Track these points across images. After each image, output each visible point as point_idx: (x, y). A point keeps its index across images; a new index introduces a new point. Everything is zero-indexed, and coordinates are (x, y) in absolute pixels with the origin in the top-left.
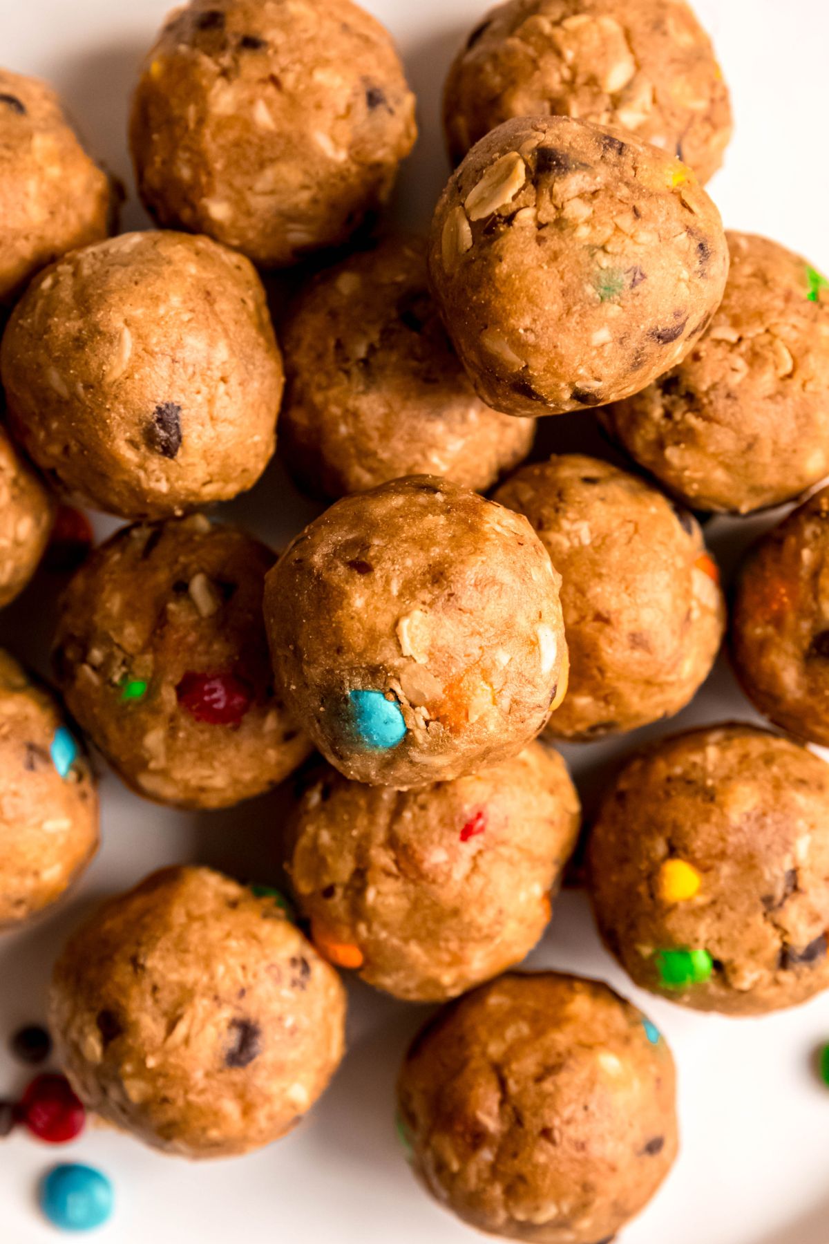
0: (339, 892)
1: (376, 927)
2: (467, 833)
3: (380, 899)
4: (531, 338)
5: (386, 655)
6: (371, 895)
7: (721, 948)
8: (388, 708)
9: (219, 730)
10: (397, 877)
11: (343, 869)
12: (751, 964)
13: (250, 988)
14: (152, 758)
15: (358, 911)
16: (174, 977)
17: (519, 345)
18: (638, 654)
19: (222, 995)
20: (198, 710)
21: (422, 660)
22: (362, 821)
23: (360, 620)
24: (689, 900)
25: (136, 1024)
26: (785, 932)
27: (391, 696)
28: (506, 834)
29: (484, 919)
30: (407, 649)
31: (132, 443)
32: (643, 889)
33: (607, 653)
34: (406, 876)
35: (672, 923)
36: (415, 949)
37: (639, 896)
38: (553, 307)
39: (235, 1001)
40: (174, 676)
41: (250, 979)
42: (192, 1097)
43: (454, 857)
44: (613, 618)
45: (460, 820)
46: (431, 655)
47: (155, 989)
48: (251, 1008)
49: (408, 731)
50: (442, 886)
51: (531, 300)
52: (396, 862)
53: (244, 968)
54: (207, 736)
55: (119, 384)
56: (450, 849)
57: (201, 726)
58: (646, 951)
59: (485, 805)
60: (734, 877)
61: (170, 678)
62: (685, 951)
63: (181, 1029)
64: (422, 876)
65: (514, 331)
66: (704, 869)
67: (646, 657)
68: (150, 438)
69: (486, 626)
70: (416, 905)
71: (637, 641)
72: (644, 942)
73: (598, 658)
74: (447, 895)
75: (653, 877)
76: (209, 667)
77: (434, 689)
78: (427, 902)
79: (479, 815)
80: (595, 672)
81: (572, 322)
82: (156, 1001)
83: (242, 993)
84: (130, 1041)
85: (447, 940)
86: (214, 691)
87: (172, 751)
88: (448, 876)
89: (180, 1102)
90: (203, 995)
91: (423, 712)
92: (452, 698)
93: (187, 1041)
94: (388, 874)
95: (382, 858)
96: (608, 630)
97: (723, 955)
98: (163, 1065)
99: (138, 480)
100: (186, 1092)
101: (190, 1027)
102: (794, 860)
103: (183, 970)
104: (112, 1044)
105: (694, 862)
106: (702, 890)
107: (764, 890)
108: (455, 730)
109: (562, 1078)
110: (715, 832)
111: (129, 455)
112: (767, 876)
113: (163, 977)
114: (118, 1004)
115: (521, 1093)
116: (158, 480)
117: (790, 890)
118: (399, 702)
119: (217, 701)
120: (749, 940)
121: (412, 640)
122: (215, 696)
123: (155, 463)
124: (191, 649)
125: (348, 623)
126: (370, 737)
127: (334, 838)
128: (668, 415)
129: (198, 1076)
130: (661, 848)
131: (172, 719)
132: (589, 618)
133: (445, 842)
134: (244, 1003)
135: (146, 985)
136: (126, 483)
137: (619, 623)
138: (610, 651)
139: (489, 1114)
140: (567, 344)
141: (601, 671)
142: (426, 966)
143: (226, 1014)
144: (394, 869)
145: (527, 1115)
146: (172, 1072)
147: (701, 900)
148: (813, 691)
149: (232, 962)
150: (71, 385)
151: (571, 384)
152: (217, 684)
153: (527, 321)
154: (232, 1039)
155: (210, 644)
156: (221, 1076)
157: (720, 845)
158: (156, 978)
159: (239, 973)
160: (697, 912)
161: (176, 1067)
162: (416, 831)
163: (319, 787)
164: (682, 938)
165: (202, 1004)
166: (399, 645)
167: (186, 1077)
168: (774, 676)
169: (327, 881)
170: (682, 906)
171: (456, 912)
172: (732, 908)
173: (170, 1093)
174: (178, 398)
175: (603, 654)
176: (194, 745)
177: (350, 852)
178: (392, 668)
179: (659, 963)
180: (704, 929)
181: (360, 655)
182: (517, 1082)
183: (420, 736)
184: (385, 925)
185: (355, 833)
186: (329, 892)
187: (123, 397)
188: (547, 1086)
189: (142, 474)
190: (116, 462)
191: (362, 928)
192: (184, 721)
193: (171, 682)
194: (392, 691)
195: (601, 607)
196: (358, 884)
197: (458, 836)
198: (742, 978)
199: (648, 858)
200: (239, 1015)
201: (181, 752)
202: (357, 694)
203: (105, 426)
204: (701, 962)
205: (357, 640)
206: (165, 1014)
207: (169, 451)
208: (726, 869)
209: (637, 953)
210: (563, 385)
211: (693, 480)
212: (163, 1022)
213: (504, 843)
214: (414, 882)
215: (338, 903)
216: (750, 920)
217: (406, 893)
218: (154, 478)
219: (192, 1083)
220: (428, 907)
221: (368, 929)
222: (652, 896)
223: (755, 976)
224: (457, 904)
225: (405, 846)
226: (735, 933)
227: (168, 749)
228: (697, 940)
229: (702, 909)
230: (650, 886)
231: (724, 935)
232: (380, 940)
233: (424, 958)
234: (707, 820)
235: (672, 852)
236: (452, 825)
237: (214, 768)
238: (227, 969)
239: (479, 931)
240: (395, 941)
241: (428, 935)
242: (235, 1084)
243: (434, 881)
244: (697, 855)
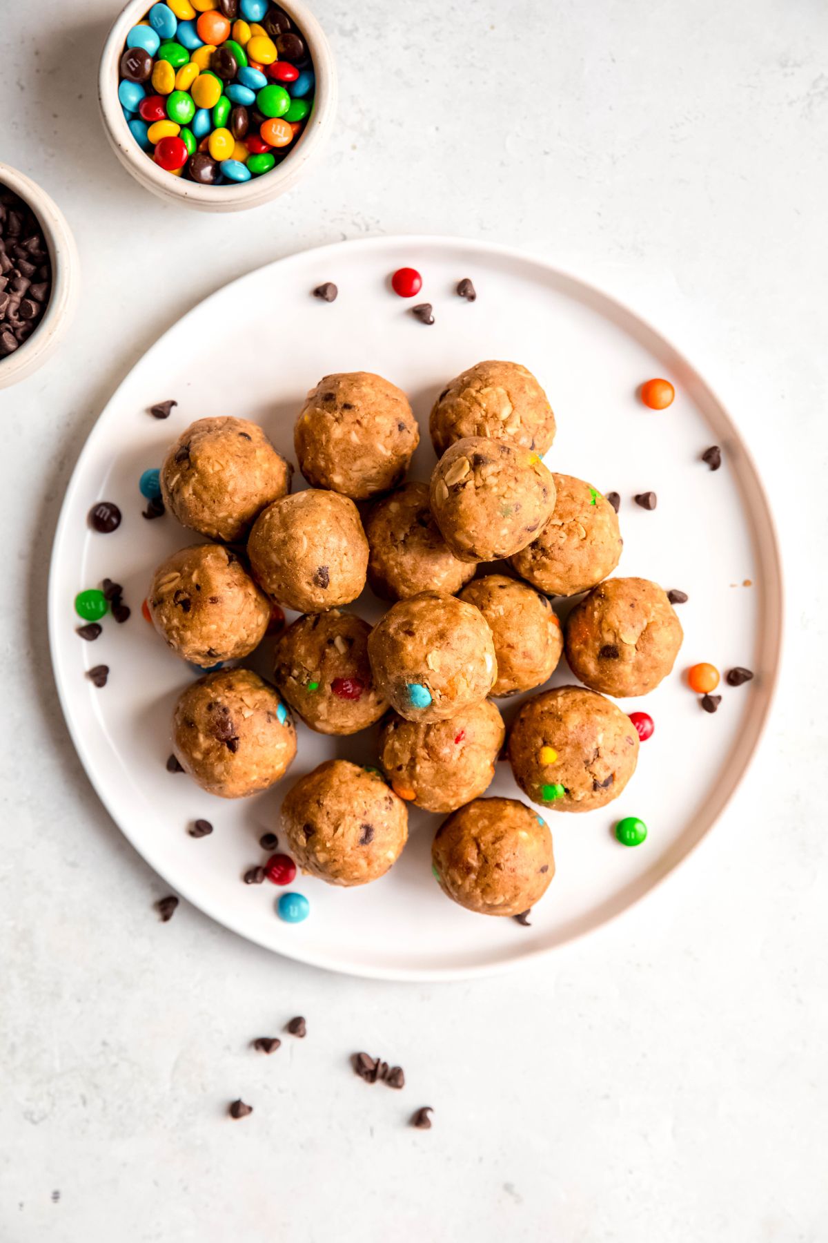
0: (404, 768)
1: (421, 782)
2: (458, 740)
3: (422, 770)
4: (475, 534)
5: (422, 669)
6: (418, 768)
7: (568, 783)
8: (424, 691)
9: (350, 702)
10: (429, 760)
11: (405, 758)
12: (581, 790)
13: (368, 811)
14: (321, 715)
15: (412, 776)
16: (336, 808)
17: (470, 537)
18: (526, 661)
19: (357, 815)
20: (341, 694)
21: (437, 670)
22: (413, 737)
23: (411, 656)
24: (553, 763)
25: (321, 829)
26: (595, 775)
27: (425, 686)
28: (474, 739)
29: (467, 776)
30: (431, 666)
31: (309, 583)
32: (533, 760)
34: (433, 760)
35: (546, 774)
36: (437, 791)
37: (532, 763)
38: (483, 521)
39: (362, 817)
40: (330, 680)
41: (368, 807)
42: (346, 859)
43: (452, 751)
44: (515, 646)
45: (454, 735)
46: (441, 669)
47: (328, 813)
48: (369, 820)
49: (433, 700)
50: (448, 763)
51: (474, 519)
52: (428, 754)
53: (365, 802)
54: (345, 704)
55: (302, 559)
56: (451, 747)
57: (343, 700)
58: (536, 786)
59: (465, 727)
60: (572, 753)
61: (328, 681)
62: (552, 785)
63: (340, 830)
64: (440, 759)
65: (467, 532)
66: (559, 750)
67: (530, 661)
68: (316, 581)
69: (463, 655)
70: (437, 772)
71: (526, 655)
72: (535, 783)
73: (510, 663)
74: (451, 767)
75: (537, 754)
76: (345, 675)
77: (443, 682)
78: (442, 770)
79: (463, 732)
80: (509, 669)
81: (492, 527)
82: (329, 818)
83: (365, 813)
84: (319, 836)
85: (451, 786)
86: (348, 685)
87: (330, 712)
88: (451, 758)
89: (341, 861)
90: (349, 815)
91: (439, 692)
92: (450, 686)
93: (343, 835)
94: (425, 759)
95: (422, 752)
96: (513, 651)
97: (569, 786)
98: (333, 845)
99: (311, 598)
100: (344, 857)
101: (344, 829)
102: (597, 744)
103: (339, 805)
104: (311, 838)
105: (554, 747)
106: (558, 759)
107: (585, 758)
108: (452, 699)
109: (503, 842)
110: (563, 734)
111: (307, 588)
112: (586, 752)
113: (331, 808)
114: (312, 821)
115: (486, 849)
116: (320, 598)
117: (596, 757)
118: (429, 688)
119: (349, 689)
120: (579, 780)
121: (433, 663)
122: (348, 688)
123: (318, 591)
124: (337, 668)
125: (406, 657)
126: (417, 703)
127: (401, 745)
128: (534, 557)
129: (348, 849)
130: (540, 742)
131: (330, 698)
132: (505, 647)
133: (448, 744)
134: (365, 817)
135: (324, 812)
136: (306, 600)
137: (518, 648)
138: (514, 660)
139: (473, 859)
140: (490, 536)
141: (511, 668)
142: (443, 797)
143: (359, 822)
144: (428, 757)
145: (489, 858)
146: (337, 848)
147: (558, 763)
148: (602, 672)
149: (360, 800)
150: (281, 560)
151: (493, 551)
152: (349, 683)
153: (473, 528)
154: (362, 833)
155: (345, 666)
156: (358, 849)
157: (565, 739)
158: (328, 809)
159: (364, 804)
160: (557, 769)
161: (339, 846)
162: (436, 740)
163: (393, 723)
164: (551, 780)
165: (348, 819)
166: (428, 665)
167: (343, 850)
168: (585, 665)
169: (399, 763)
170: (550, 766)
171: (455, 774)
172: (571, 766)
173: (337, 858)
174: (327, 564)
175: (512, 661)
176: (339, 708)
177: (408, 751)
178: (425, 675)
179: (542, 791)
180: (560, 776)
181: (412, 670)
182: (484, 845)
183: (438, 702)
184: (425, 781)
185: (410, 742)
186: (400, 768)
187: (304, 564)
188: (497, 846)
189: (313, 596)
190: (302, 592)
191: (415, 783)
192: (335, 699)
193: (329, 683)
194: (425, 684)
195: (510, 642)
196: (412, 764)
197: (454, 741)
198: (578, 796)
199: (535, 746)
200: (365, 823)
201: (334, 712)
202: (411, 686)
203: (297, 577)
204: (560, 790)
205: (410, 664)
206: (333, 824)
207: (324, 586)
208: (568, 750)
209: (532, 787)
210: (489, 552)
211: (546, 584)
212: (332, 827)
213: (473, 743)
214: (436, 762)
215: (404, 773)
216: (580, 771)
217: (433, 767)
218: (318, 597)
219: (346, 852)
220: (443, 772)
221: (417, 783)
222: (537, 763)
223: (583, 794)
224: (455, 770)
225: (432, 747)
226: (574, 776)
227: (328, 711)
228: (557, 780)
229: (559, 767)
230: (536, 759)
231: (569, 778)
232: (421, 788)
233: (442, 794)
234: (559, 729)
235: (545, 743)
236: (451, 737)
237: (348, 718)
238: (358, 803)
239: (465, 781)
240: (429, 788)
241: (443, 784)
242: (364, 852)
243: (445, 761)
244: (556, 744)
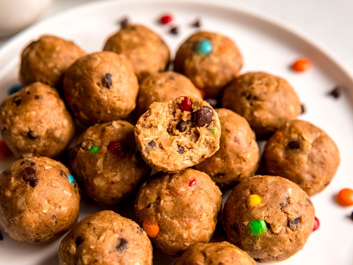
0: (152, 205)
1: (163, 214)
2: (190, 184)
3: (165, 203)
6: (162, 202)
7: (269, 219)
10: (170, 195)
11: (153, 198)
12: (279, 224)
13: (125, 230)
14: (98, 170)
15: (158, 209)
16: (100, 225)
18: (236, 144)
19: (116, 230)
20: (113, 151)
22: (159, 185)
24: (258, 205)
25: (88, 238)
26: (288, 214)
28: (202, 186)
29: (197, 208)
31: (98, 84)
32: (244, 206)
34: (173, 195)
35: (254, 212)
36: (175, 222)
37: (243, 208)
39: (119, 232)
40: (107, 143)
41: (124, 227)
42: (104, 259)
43: (187, 190)
44: (231, 131)
45: (189, 180)
47: (94, 229)
48: (124, 236)
50: (184, 197)
52: (170, 192)
53: (122, 224)
54: (115, 159)
55: (96, 68)
56: (186, 188)
57: (114, 156)
58: (246, 223)
59: (196, 177)
60: (271, 198)
62: (258, 220)
63: (102, 238)
64: (178, 195)
66: (262, 196)
68: (103, 82)
70: (176, 204)
72: (246, 221)
74: (186, 200)
75: (247, 201)
76: (117, 140)
78: (179, 202)
79: (194, 180)
82: (94, 232)
83: (122, 230)
84: (86, 243)
85: (185, 217)
88: (186, 194)
89: (101, 262)
90: (109, 229)
93: (104, 241)
94: (167, 195)
95: (165, 192)
96: (229, 134)
97: (270, 222)
98: (96, 248)
99: (99, 96)
100: (103, 257)
101: (105, 237)
102: (288, 194)
103: (103, 223)
104: (80, 246)
105: (259, 194)
106: (262, 202)
107: (280, 202)
109: (223, 251)
110: (264, 185)
111: (98, 88)
112: (281, 197)
113: (97, 226)
114: (82, 234)
115: (211, 255)
116: (105, 96)
117: (287, 203)
120: (277, 217)
122: (118, 147)
123: (105, 90)
124: (112, 136)
127: (151, 191)
129: (107, 252)
130: (248, 193)
131: (106, 154)
132: (224, 130)
133: (184, 186)
134: (122, 234)
135: (92, 227)
136: (96, 98)
137: (232, 133)
138: (228, 140)
139: (201, 261)
142: (179, 228)
143: (117, 236)
144: (169, 194)
145: (213, 260)
146: (98, 250)
147: (262, 205)
148: (287, 158)
149: (119, 222)
150: (82, 71)
152: (119, 144)
154: (118, 243)
156: (114, 253)
157: (266, 189)
158: (95, 226)
159: (121, 225)
160: (261, 208)
161: (100, 248)
162: (175, 184)
163: (146, 182)
164: (257, 216)
165: (109, 232)
167: (103, 252)
168: (276, 154)
169: (148, 203)
170: (256, 207)
171: (188, 205)
172: (271, 207)
173: (97, 258)
174: (111, 73)
177: (155, 193)
179: (250, 226)
180: (263, 213)
182: (209, 253)
184: (166, 213)
185: (157, 187)
186: (149, 206)
187: (97, 70)
188: (219, 253)
189: (100, 94)
190: (93, 91)
191: (159, 215)
192: (109, 155)
193: (106, 145)
196: (158, 201)
197: (188, 184)
198: (277, 229)
199: (245, 196)
200: (121, 237)
201: (108, 166)
203: (92, 79)
204: (263, 224)
206: (97, 235)
207: (108, 87)
208: (268, 196)
209: (243, 225)
212: (97, 237)
213: (201, 189)
214: (175, 196)
215: (152, 209)
216: (277, 210)
217: (173, 201)
218: (103, 94)
219: (105, 254)
220: (180, 204)
221: (161, 216)
222: (247, 207)
223: (280, 228)
224: (189, 202)
225: (172, 188)
226: (273, 214)
227: (104, 165)
228: (262, 216)
229: (262, 207)
230: (246, 204)
231: (270, 215)
232: (164, 219)
233: (178, 225)
234: (262, 182)
235: (252, 193)
236: (186, 182)
237: (117, 172)
238: (117, 223)
239: (195, 213)
240: (169, 219)
241: (179, 216)
242: (118, 256)
243: (181, 196)
244: (260, 192)
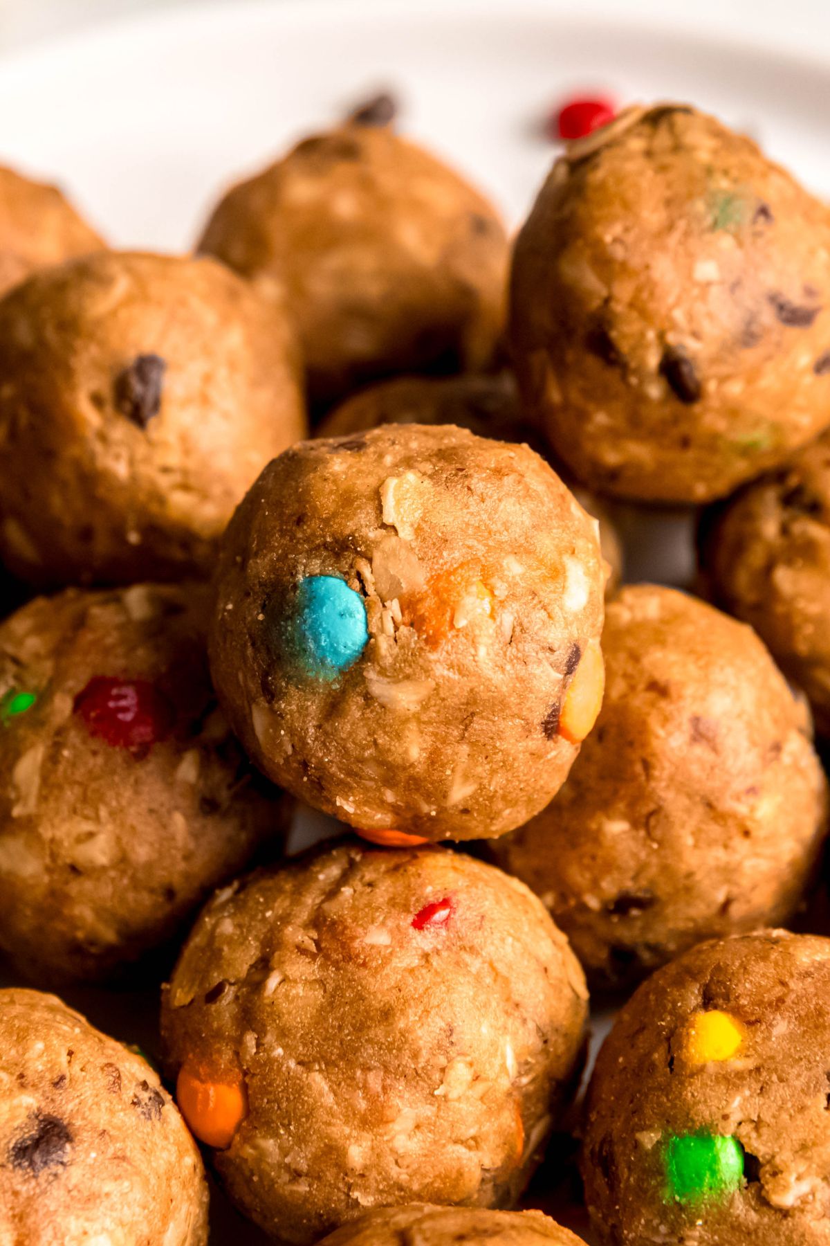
0: (229, 992)
1: (269, 1038)
2: (422, 920)
3: (285, 986)
4: (619, 253)
5: (362, 524)
6: (273, 982)
7: (759, 1135)
8: (348, 598)
9: (119, 755)
10: (314, 957)
11: (242, 960)
12: (802, 1167)
13: (73, 1082)
14: (18, 799)
17: (605, 264)
18: (699, 750)
19: (31, 1076)
20: (96, 720)
21: (406, 533)
22: (281, 905)
23: (335, 482)
24: (722, 1064)
27: (357, 584)
28: (477, 939)
29: (425, 1035)
30: (390, 517)
31: (97, 401)
32: (659, 1054)
33: (657, 737)
34: (327, 957)
35: (693, 1091)
36: (318, 1081)
37: (653, 1066)
38: (652, 216)
39: (45, 1084)
40: (77, 681)
41: (76, 1069)
43: (400, 941)
44: (673, 692)
45: (418, 900)
46: (418, 530)
48: (66, 1107)
49: (370, 636)
50: (376, 971)
52: (317, 943)
53: (70, 1053)
54: (100, 760)
55: (99, 322)
56: (397, 932)
57: (95, 744)
58: (649, 1139)
59: (455, 892)
60: (791, 1037)
61: (71, 683)
62: (705, 1134)
64: (349, 957)
66: (750, 1022)
70: (333, 1000)
71: (700, 734)
72: (649, 1128)
73: (644, 745)
74: (379, 987)
75: (673, 1040)
76: (125, 670)
77: (415, 577)
78: (349, 994)
79: (445, 903)
80: (638, 768)
81: (673, 240)
83: (58, 1083)
85: (367, 1069)
86: (124, 697)
87: (49, 784)
88: (387, 960)
91: (394, 606)
92: (437, 593)
94: (302, 951)
95: (296, 934)
96: (663, 704)
97: (760, 1148)
99: (93, 456)
105: (737, 1012)
106: (744, 1052)
108: (433, 642)
110: (771, 971)
111: (90, 416)
116: (117, 457)
118: (366, 594)
119: (125, 710)
120: (799, 1131)
121: (398, 503)
122: (123, 703)
123: (121, 430)
124: (107, 651)
125: (320, 485)
126: (317, 640)
127: (239, 926)
130: (693, 996)
131: (60, 732)
132: (641, 686)
133: (390, 923)
134: (59, 1096)
136: (77, 464)
137: (680, 697)
138: (661, 733)
140: (664, 269)
141: (647, 766)
142: (331, 1113)
143: (29, 1101)
144: (313, 948)
147: (740, 1064)
149: (57, 1042)
150: (38, 329)
151: (661, 336)
152: (130, 691)
153: (617, 229)
154: (28, 1130)
155: (133, 649)
157: (778, 991)
159: (64, 1058)
160: (731, 1080)
162: (353, 908)
164: (704, 1113)
166: (380, 509)
169: (216, 978)
170: (711, 1068)
171: (387, 1014)
172: (781, 1080)
174: (164, 353)
175: (655, 743)
176: (79, 774)
177: (256, 938)
178: (365, 541)
179: (665, 1155)
180: (738, 1105)
181: (326, 521)
183: (384, 645)
184: (283, 1033)
185: (269, 914)
186: (214, 994)
189: (98, 447)
190: (69, 427)
191: (250, 1039)
192: (74, 737)
193: (70, 690)
194: (359, 576)
195: (661, 676)
196: (257, 977)
197: (410, 919)
198: (786, 1188)
199: (673, 1012)
200: (49, 1109)
201: (60, 787)
202: (311, 578)
203: (69, 373)
204: (730, 1162)
205: (326, 502)
207: (138, 417)
208: (781, 1026)
209: (637, 1145)
210: (651, 335)
213: (472, 950)
214: (336, 964)
215: (225, 1008)
216: (807, 1102)
217: (321, 982)
218: (115, 449)
220: (351, 1003)
221: (259, 1045)
222: (671, 1063)
223: (804, 1187)
224: (391, 998)
225: (334, 923)
226: (785, 1116)
227: (45, 780)
228: (725, 1117)
229: (740, 1075)
230: (669, 1050)
231: (767, 1117)
232: (270, 1061)
233: (329, 1100)
234: (765, 958)
235: (708, 1002)
236: (406, 908)
237: (97, 819)
238: (47, 1048)
239: (415, 1056)
240: (292, 1064)
241: (342, 1056)
242: (16, 1194)
243: (364, 965)
244: (743, 1001)
